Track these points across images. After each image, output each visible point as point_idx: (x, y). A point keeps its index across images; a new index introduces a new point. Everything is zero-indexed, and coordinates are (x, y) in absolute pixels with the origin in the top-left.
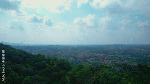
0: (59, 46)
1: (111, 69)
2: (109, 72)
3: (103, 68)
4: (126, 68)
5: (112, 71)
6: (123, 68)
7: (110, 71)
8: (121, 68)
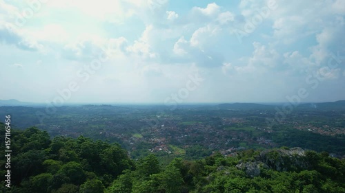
0: (110, 106)
1: (238, 168)
2: (233, 178)
3: (213, 167)
4: (278, 164)
5: (241, 176)
6: (269, 164)
7: (234, 174)
8: (263, 164)
